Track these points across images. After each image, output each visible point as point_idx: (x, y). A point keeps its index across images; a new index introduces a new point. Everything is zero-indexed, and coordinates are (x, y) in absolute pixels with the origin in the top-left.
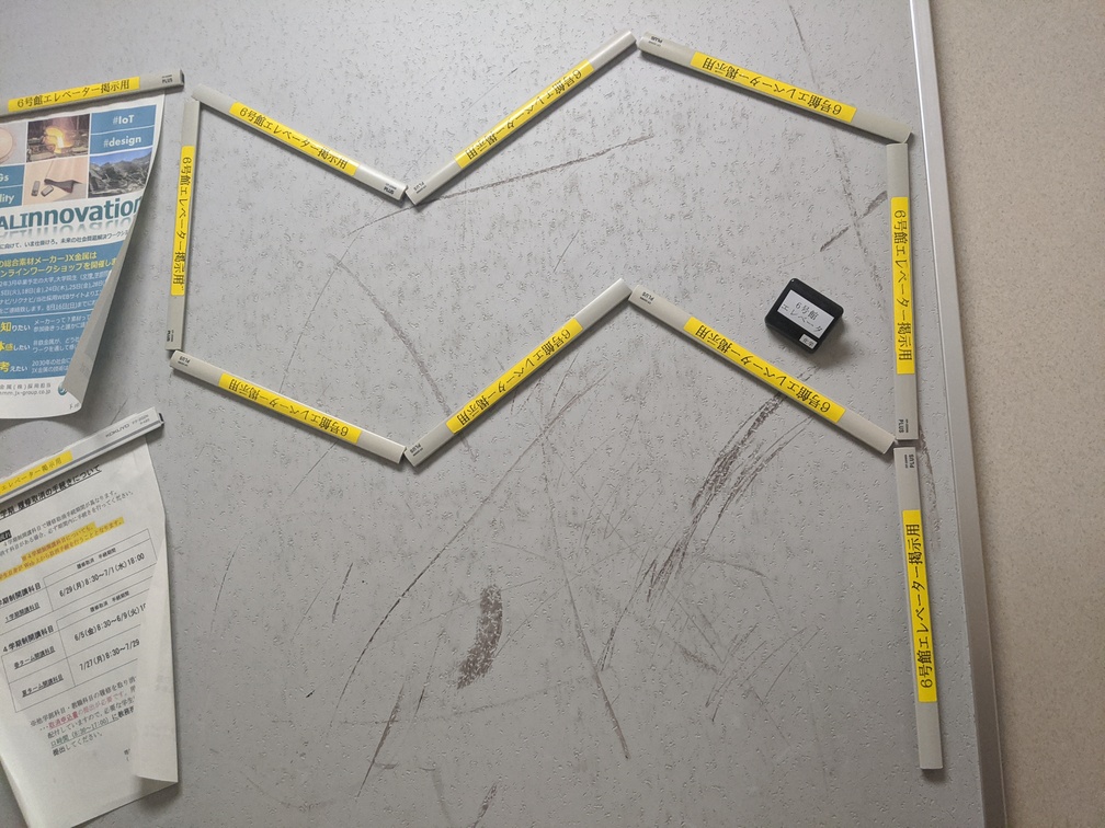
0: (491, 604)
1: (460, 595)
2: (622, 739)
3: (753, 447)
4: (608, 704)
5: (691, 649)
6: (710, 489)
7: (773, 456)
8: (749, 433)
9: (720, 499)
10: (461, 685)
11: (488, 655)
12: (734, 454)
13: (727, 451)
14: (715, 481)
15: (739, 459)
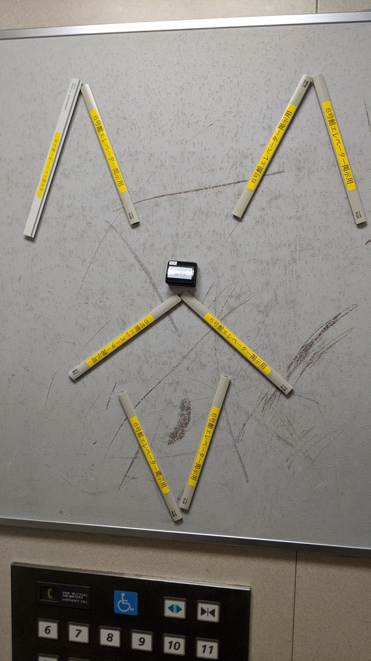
0: (185, 407)
1: (170, 402)
2: (246, 473)
3: (321, 341)
4: (240, 457)
5: (281, 436)
6: (298, 361)
7: (330, 347)
8: (320, 335)
9: (302, 366)
10: (170, 443)
11: (183, 431)
12: (311, 344)
13: (308, 343)
14: (300, 357)
15: (313, 347)
